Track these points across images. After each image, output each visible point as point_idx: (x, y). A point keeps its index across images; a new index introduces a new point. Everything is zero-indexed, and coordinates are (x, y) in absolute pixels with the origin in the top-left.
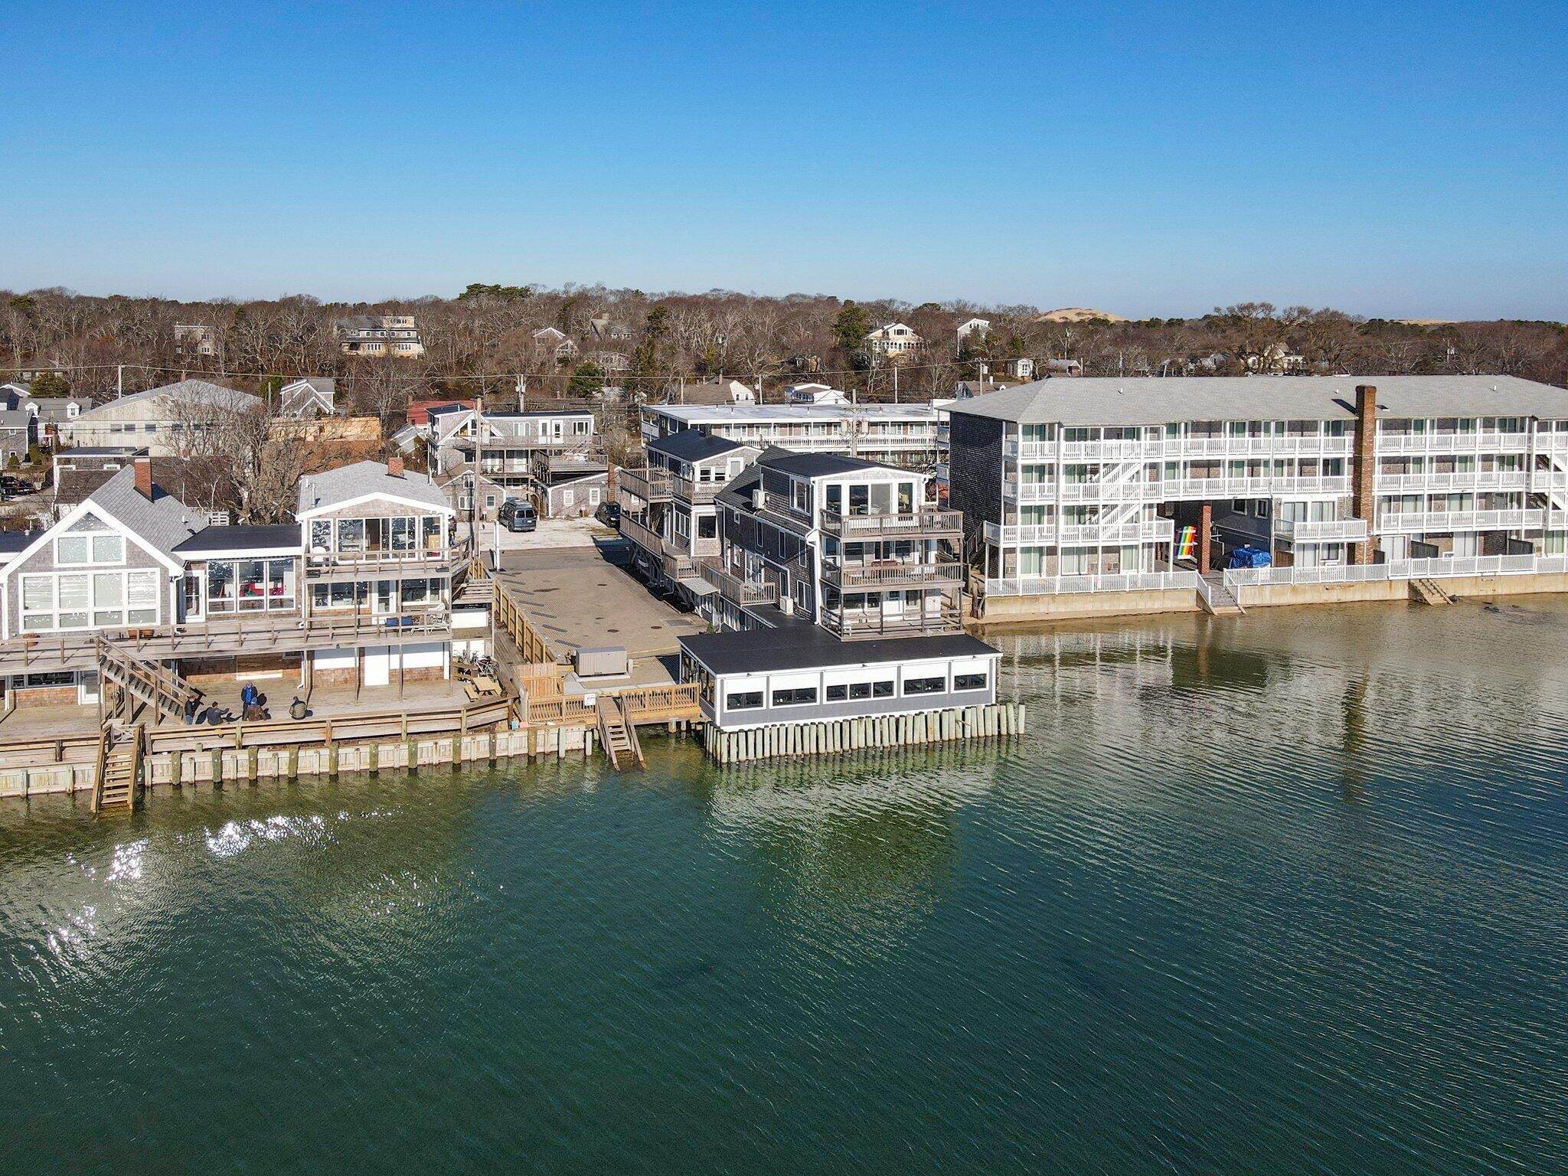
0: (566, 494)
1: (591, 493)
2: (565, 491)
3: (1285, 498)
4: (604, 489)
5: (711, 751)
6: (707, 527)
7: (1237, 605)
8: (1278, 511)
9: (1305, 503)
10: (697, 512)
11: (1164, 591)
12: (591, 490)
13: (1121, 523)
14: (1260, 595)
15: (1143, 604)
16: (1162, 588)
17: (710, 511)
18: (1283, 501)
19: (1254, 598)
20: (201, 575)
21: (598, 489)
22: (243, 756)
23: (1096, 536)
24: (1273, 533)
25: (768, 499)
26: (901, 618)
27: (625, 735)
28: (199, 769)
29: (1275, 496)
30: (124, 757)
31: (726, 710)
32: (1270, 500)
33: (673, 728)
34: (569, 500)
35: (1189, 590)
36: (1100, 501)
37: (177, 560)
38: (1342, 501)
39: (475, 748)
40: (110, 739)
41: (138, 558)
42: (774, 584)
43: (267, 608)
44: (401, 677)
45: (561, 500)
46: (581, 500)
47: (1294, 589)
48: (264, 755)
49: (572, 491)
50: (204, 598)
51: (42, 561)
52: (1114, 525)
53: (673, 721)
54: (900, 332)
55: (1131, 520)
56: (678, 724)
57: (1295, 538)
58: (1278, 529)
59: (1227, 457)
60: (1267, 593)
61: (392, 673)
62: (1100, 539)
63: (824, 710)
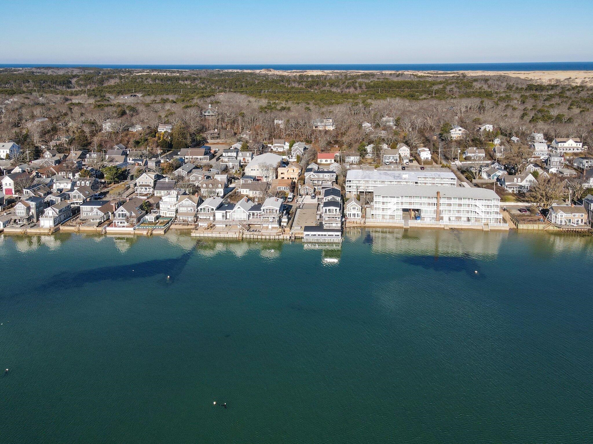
8: (423, 211)
9: (427, 210)
16: (397, 222)
20: (251, 214)
22: (252, 235)
24: (421, 215)
28: (248, 236)
30: (241, 234)
31: (305, 236)
32: (421, 209)
35: (402, 223)
37: (248, 212)
38: (434, 210)
39: (277, 237)
40: (240, 232)
41: (244, 212)
43: (258, 218)
44: (273, 228)
48: (254, 236)
50: (251, 216)
51: (234, 212)
54: (460, 130)
57: (425, 216)
61: (272, 227)
63: (317, 237)
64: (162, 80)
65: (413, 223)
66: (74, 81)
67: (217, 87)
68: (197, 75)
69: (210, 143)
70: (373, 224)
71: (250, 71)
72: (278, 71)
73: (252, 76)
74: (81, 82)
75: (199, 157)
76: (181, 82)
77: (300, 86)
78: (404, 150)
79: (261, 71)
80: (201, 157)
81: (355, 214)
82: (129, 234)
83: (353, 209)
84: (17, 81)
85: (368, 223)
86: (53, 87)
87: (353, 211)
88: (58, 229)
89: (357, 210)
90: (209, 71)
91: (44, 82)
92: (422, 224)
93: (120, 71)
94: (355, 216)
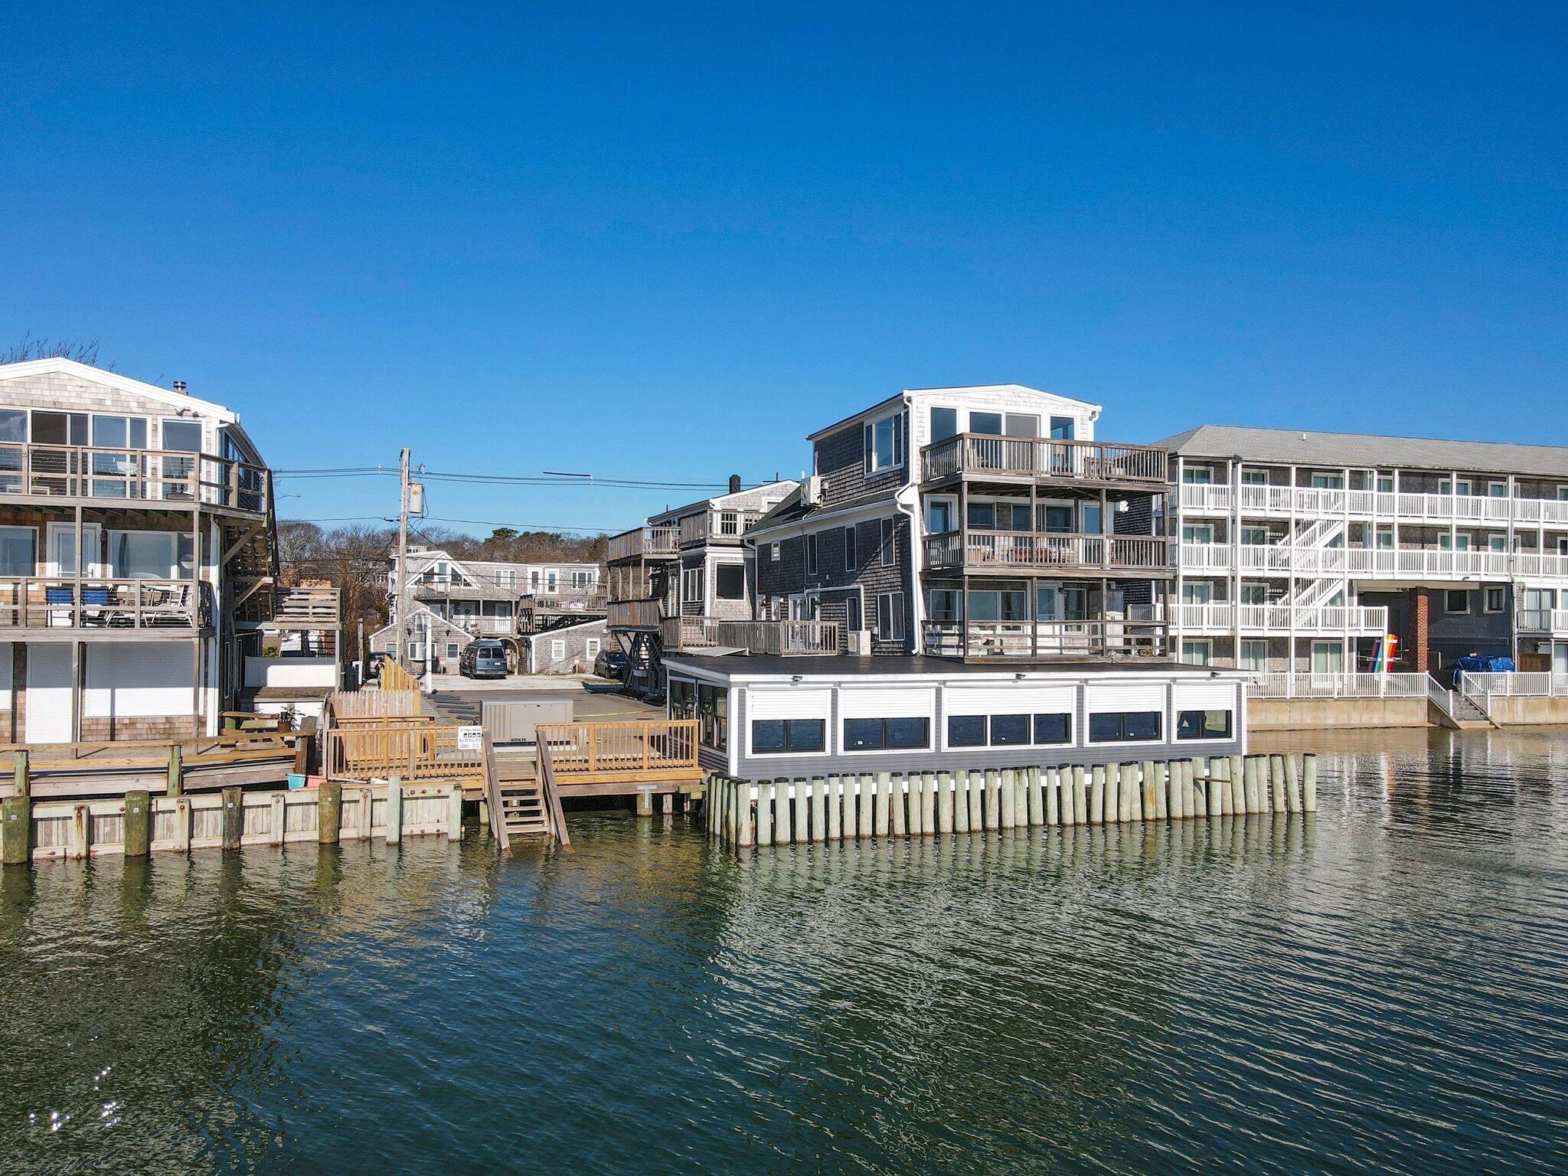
0: (554, 646)
1: (588, 644)
2: (554, 641)
3: (1531, 582)
4: (605, 639)
5: (718, 832)
6: (730, 582)
7: (1487, 719)
8: (1521, 601)
9: (1553, 592)
10: (714, 557)
11: (1385, 700)
12: (589, 640)
13: (1320, 603)
14: (1511, 710)
15: (1358, 717)
16: (1382, 696)
17: (735, 557)
18: (1528, 585)
19: (1502, 714)
21: (598, 640)
23: (1285, 623)
24: (1516, 630)
25: (826, 486)
26: (1058, 651)
27: (541, 806)
29: (1517, 580)
31: (749, 753)
32: (1509, 586)
33: (645, 807)
34: (558, 652)
35: (1418, 700)
36: (1293, 574)
42: (836, 624)
45: (548, 652)
46: (572, 653)
47: (1553, 704)
49: (563, 641)
52: (1311, 607)
53: (645, 792)
55: (1332, 601)
56: (657, 800)
57: (1552, 631)
58: (1525, 622)
59: (1455, 521)
60: (1520, 708)
62: (1294, 626)
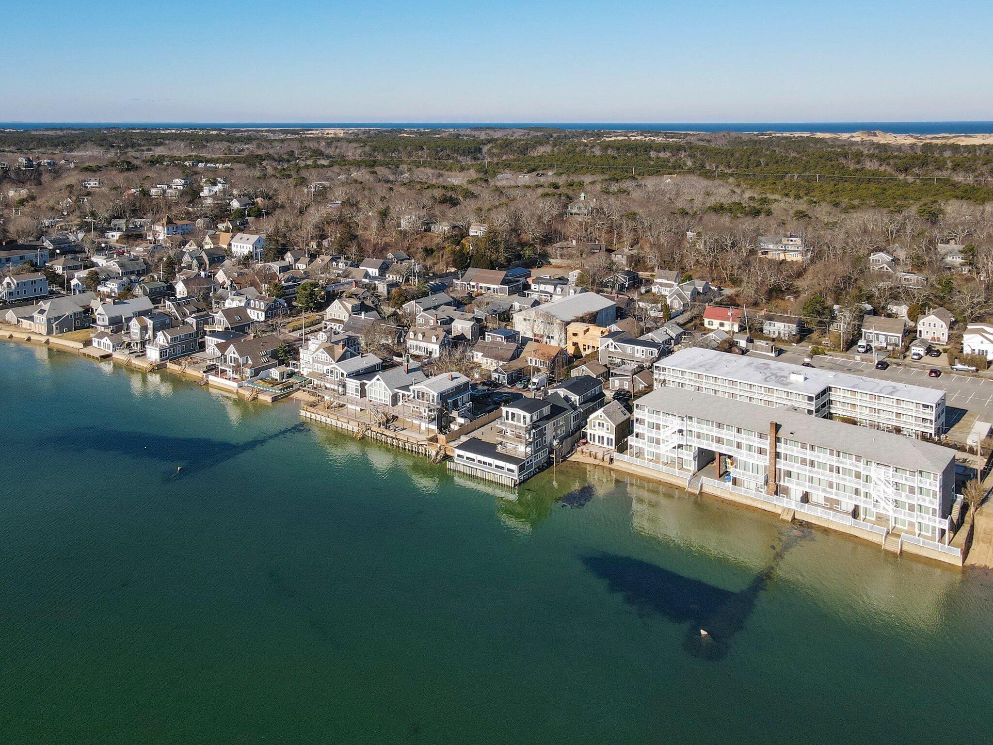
18: (739, 459)
20: (401, 395)
22: (380, 435)
28: (374, 435)
29: (735, 456)
30: (364, 429)
38: (766, 466)
39: (415, 448)
40: (365, 424)
41: (385, 389)
48: (383, 436)
50: (401, 400)
51: (372, 385)
63: (475, 465)
64: (618, 149)
65: (712, 486)
66: (485, 149)
67: (714, 165)
68: (709, 141)
69: (553, 264)
70: (627, 466)
71: (827, 135)
72: (895, 135)
73: (816, 145)
74: (495, 151)
75: (492, 286)
76: (653, 154)
77: (882, 169)
78: (932, 325)
79: (854, 134)
80: (496, 287)
81: (603, 437)
82: (230, 392)
83: (599, 425)
84: (409, 148)
85: (619, 464)
86: (453, 158)
87: (599, 429)
88: (165, 366)
89: (608, 429)
90: (733, 134)
91: (442, 150)
92: (730, 493)
93: (582, 134)
94: (603, 443)
